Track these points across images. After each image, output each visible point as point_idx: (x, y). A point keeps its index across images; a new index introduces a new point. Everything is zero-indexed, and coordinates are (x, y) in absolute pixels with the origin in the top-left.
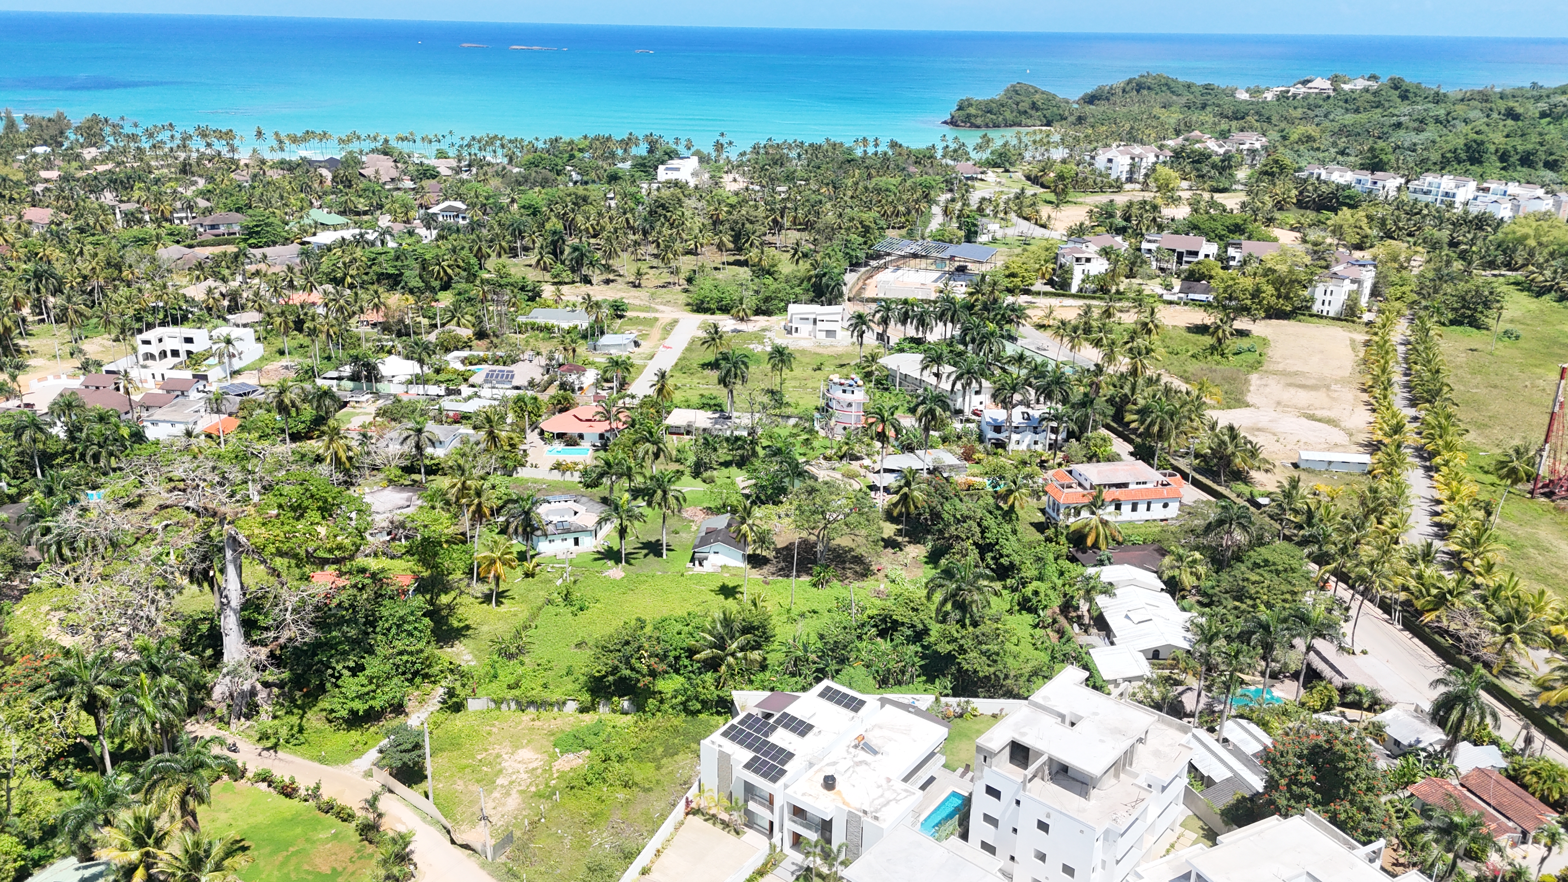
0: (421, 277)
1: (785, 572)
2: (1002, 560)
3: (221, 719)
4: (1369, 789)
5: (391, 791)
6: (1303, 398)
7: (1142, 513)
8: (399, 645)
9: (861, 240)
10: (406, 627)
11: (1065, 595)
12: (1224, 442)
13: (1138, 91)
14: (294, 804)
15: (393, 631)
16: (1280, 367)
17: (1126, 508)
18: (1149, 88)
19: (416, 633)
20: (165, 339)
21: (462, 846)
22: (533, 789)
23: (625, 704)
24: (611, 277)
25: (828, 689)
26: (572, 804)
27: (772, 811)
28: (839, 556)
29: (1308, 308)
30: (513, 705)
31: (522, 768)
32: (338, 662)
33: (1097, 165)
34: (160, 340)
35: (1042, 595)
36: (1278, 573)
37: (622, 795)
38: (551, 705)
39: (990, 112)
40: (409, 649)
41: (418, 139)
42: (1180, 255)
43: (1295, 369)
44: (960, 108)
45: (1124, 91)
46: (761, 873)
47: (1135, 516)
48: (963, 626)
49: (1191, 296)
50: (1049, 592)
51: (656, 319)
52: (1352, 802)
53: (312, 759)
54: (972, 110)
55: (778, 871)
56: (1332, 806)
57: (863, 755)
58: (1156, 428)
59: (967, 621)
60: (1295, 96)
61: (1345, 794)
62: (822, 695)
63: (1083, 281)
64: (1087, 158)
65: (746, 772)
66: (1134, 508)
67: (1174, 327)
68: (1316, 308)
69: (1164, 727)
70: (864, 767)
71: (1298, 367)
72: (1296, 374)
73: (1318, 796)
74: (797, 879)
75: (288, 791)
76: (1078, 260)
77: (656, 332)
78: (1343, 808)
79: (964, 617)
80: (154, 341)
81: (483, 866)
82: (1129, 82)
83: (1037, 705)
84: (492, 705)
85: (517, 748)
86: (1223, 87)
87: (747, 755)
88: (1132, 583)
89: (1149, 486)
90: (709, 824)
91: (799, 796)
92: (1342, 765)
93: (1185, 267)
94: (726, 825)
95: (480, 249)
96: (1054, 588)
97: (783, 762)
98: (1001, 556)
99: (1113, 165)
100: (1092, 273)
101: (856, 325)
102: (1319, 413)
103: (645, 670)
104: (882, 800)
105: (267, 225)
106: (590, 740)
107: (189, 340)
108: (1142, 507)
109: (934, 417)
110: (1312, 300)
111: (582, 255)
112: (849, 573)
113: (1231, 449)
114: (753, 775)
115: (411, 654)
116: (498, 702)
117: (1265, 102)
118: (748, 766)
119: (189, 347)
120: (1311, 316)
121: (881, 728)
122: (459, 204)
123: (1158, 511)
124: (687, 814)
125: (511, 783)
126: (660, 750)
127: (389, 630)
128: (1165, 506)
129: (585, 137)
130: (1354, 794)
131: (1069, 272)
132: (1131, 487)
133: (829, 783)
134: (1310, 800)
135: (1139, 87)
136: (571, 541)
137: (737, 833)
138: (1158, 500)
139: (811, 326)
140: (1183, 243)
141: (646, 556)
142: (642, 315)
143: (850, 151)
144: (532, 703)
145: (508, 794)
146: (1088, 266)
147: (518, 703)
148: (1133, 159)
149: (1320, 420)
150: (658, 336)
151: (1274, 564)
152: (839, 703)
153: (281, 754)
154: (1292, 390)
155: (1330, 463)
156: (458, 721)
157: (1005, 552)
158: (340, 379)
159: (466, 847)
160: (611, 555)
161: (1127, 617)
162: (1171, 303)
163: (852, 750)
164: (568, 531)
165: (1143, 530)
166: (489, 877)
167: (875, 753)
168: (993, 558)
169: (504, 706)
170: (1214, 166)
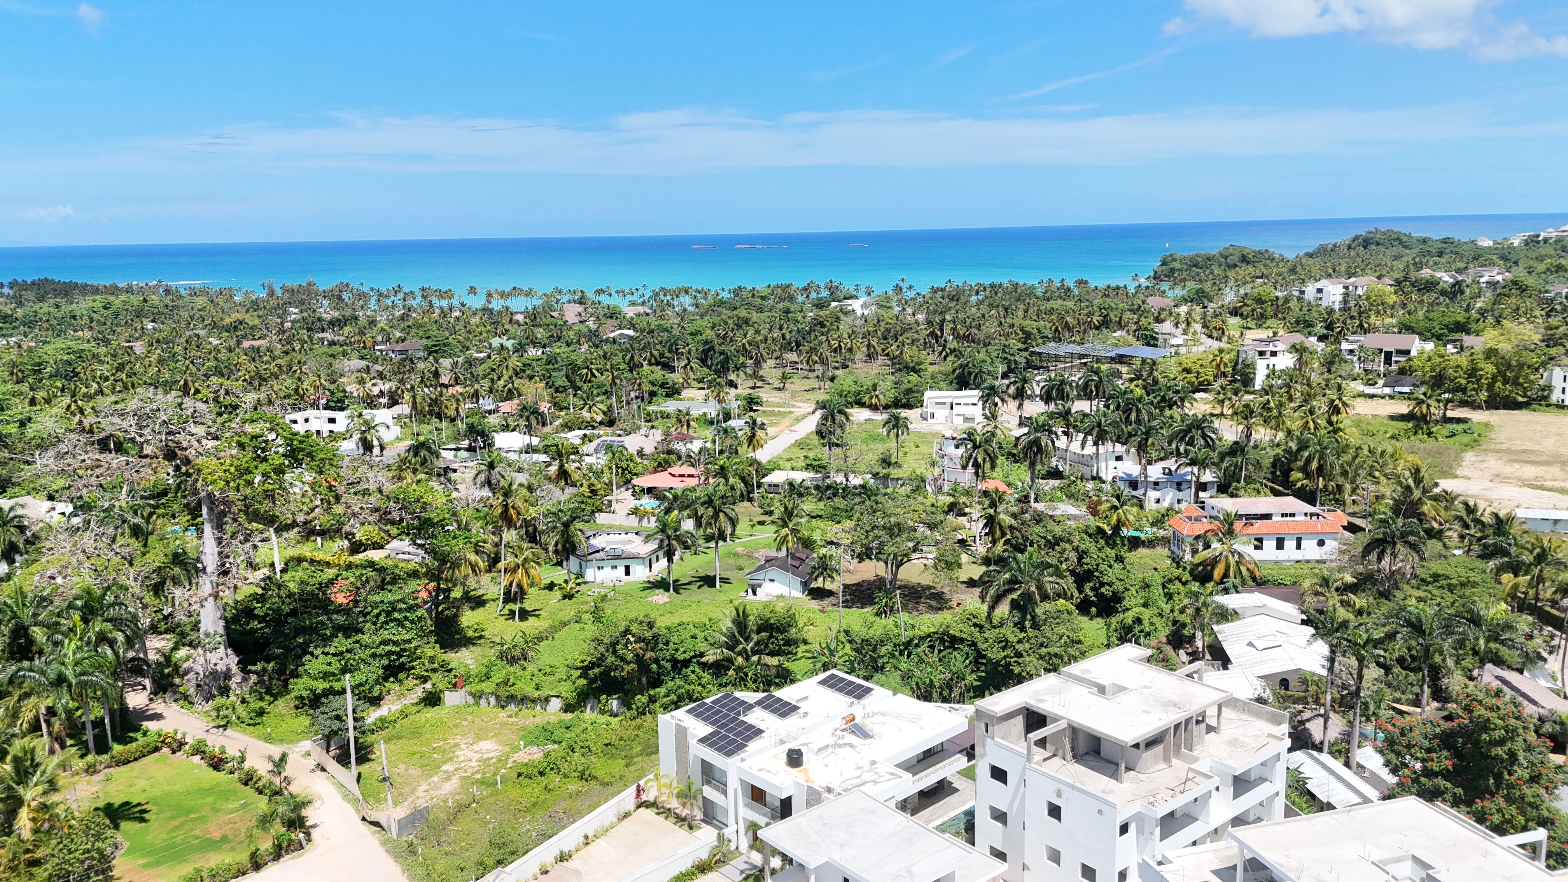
0: (567, 376)
1: (847, 604)
2: (1103, 590)
3: (186, 697)
4: (1535, 779)
5: (323, 770)
6: (1529, 471)
7: (1290, 550)
8: (385, 635)
9: (1021, 346)
10: (396, 615)
11: (1175, 622)
12: (1408, 488)
13: (1365, 247)
14: (221, 776)
15: (382, 619)
16: (1504, 447)
17: (1270, 545)
18: (1378, 244)
19: (407, 624)
20: (312, 420)
21: (372, 823)
22: (478, 776)
23: (614, 704)
24: (759, 384)
25: (833, 676)
26: (514, 793)
27: (725, 793)
28: (917, 592)
29: (1545, 398)
30: (492, 700)
31: (476, 756)
32: (316, 647)
33: (1306, 297)
34: (307, 420)
35: (1146, 622)
36: (1451, 588)
37: (574, 786)
38: (534, 701)
39: (1196, 266)
40: (395, 638)
41: (613, 293)
42: (1388, 356)
43: (1523, 447)
44: (1164, 263)
45: (1349, 247)
46: (703, 868)
47: (1281, 555)
48: (1022, 629)
49: (1398, 389)
50: (1155, 620)
51: (791, 412)
52: (1509, 799)
53: (259, 737)
54: (1176, 265)
55: (726, 869)
56: (1479, 804)
57: (850, 738)
58: (1314, 465)
59: (1028, 624)
60: (1546, 241)
61: (1498, 785)
62: (823, 682)
63: (1268, 376)
64: (1297, 293)
65: (701, 746)
66: (1280, 545)
67: (1374, 416)
68: (1555, 397)
69: (1251, 718)
70: (848, 749)
71: (1529, 446)
72: (1524, 451)
73: (1459, 791)
74: (745, 879)
75: (217, 764)
76: (1261, 353)
77: (786, 422)
78: (1494, 805)
79: (1023, 619)
80: (301, 421)
81: (384, 843)
82: (1355, 239)
83: (1070, 676)
84: (471, 700)
85: (481, 739)
86: (1464, 240)
87: (705, 729)
88: (1261, 611)
89: (1300, 518)
90: (661, 818)
91: (754, 771)
92: (1484, 736)
93: (1394, 367)
94: (680, 820)
95: (632, 357)
96: (1161, 615)
97: (749, 738)
98: (1102, 584)
99: (1324, 295)
100: (1277, 368)
101: (988, 395)
102: (1549, 484)
103: (630, 656)
104: (858, 781)
105: (445, 345)
106: (559, 733)
107: (332, 421)
108: (1290, 544)
109: (1040, 450)
110: (1549, 388)
111: (727, 359)
112: (921, 607)
113: (1417, 494)
114: (708, 750)
115: (395, 643)
116: (477, 696)
117: (1511, 247)
118: (703, 740)
119: (332, 427)
120: (1548, 406)
121: (884, 715)
122: (631, 332)
123: (1310, 550)
124: (639, 807)
125: (456, 770)
126: (637, 749)
127: (378, 616)
128: (1321, 543)
129: (769, 286)
130: (1510, 786)
131: (1252, 366)
132: (1274, 519)
133: (795, 759)
134: (1448, 796)
135: (1366, 243)
136: (621, 570)
137: (691, 828)
138: (1311, 535)
139: (948, 410)
140: (1392, 342)
141: (700, 587)
142: (776, 410)
143: (1032, 287)
144: (511, 698)
145: (448, 779)
146: (1273, 360)
147: (498, 697)
148: (1346, 288)
149: (1550, 490)
150: (787, 424)
151: (1447, 577)
152: (840, 690)
153: (229, 732)
154: (1517, 466)
155: (1556, 522)
156: (430, 713)
157: (1105, 579)
158: (457, 449)
159: (376, 824)
160: (662, 584)
161: (1250, 644)
162: (1372, 396)
163: (839, 733)
164: (618, 557)
165: (1293, 571)
166: (385, 854)
167: (866, 735)
168: (1092, 589)
169: (483, 702)
170: (1443, 293)
